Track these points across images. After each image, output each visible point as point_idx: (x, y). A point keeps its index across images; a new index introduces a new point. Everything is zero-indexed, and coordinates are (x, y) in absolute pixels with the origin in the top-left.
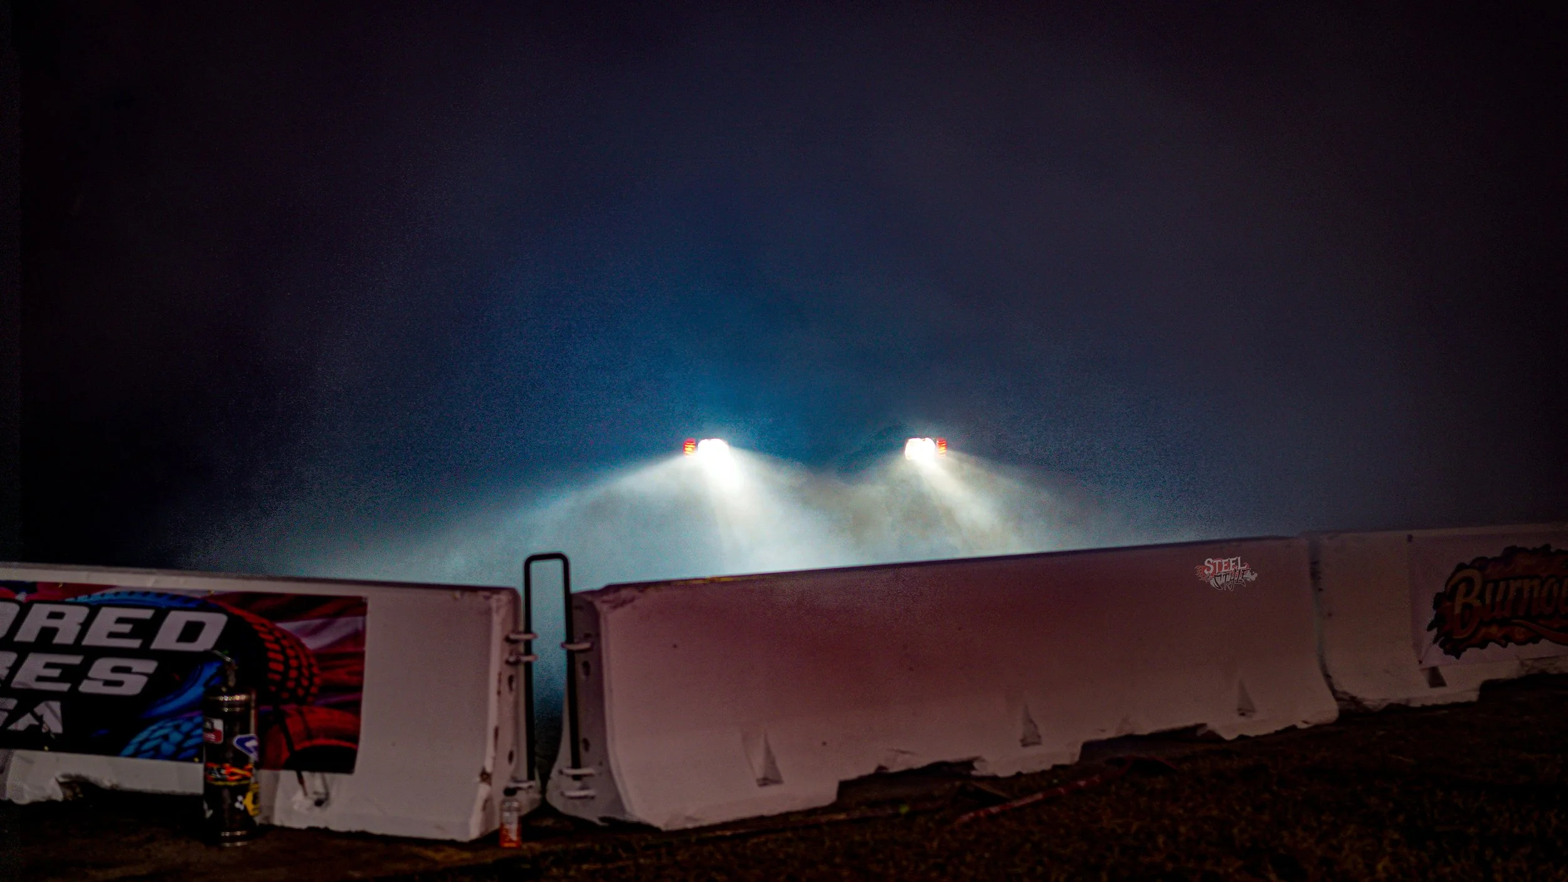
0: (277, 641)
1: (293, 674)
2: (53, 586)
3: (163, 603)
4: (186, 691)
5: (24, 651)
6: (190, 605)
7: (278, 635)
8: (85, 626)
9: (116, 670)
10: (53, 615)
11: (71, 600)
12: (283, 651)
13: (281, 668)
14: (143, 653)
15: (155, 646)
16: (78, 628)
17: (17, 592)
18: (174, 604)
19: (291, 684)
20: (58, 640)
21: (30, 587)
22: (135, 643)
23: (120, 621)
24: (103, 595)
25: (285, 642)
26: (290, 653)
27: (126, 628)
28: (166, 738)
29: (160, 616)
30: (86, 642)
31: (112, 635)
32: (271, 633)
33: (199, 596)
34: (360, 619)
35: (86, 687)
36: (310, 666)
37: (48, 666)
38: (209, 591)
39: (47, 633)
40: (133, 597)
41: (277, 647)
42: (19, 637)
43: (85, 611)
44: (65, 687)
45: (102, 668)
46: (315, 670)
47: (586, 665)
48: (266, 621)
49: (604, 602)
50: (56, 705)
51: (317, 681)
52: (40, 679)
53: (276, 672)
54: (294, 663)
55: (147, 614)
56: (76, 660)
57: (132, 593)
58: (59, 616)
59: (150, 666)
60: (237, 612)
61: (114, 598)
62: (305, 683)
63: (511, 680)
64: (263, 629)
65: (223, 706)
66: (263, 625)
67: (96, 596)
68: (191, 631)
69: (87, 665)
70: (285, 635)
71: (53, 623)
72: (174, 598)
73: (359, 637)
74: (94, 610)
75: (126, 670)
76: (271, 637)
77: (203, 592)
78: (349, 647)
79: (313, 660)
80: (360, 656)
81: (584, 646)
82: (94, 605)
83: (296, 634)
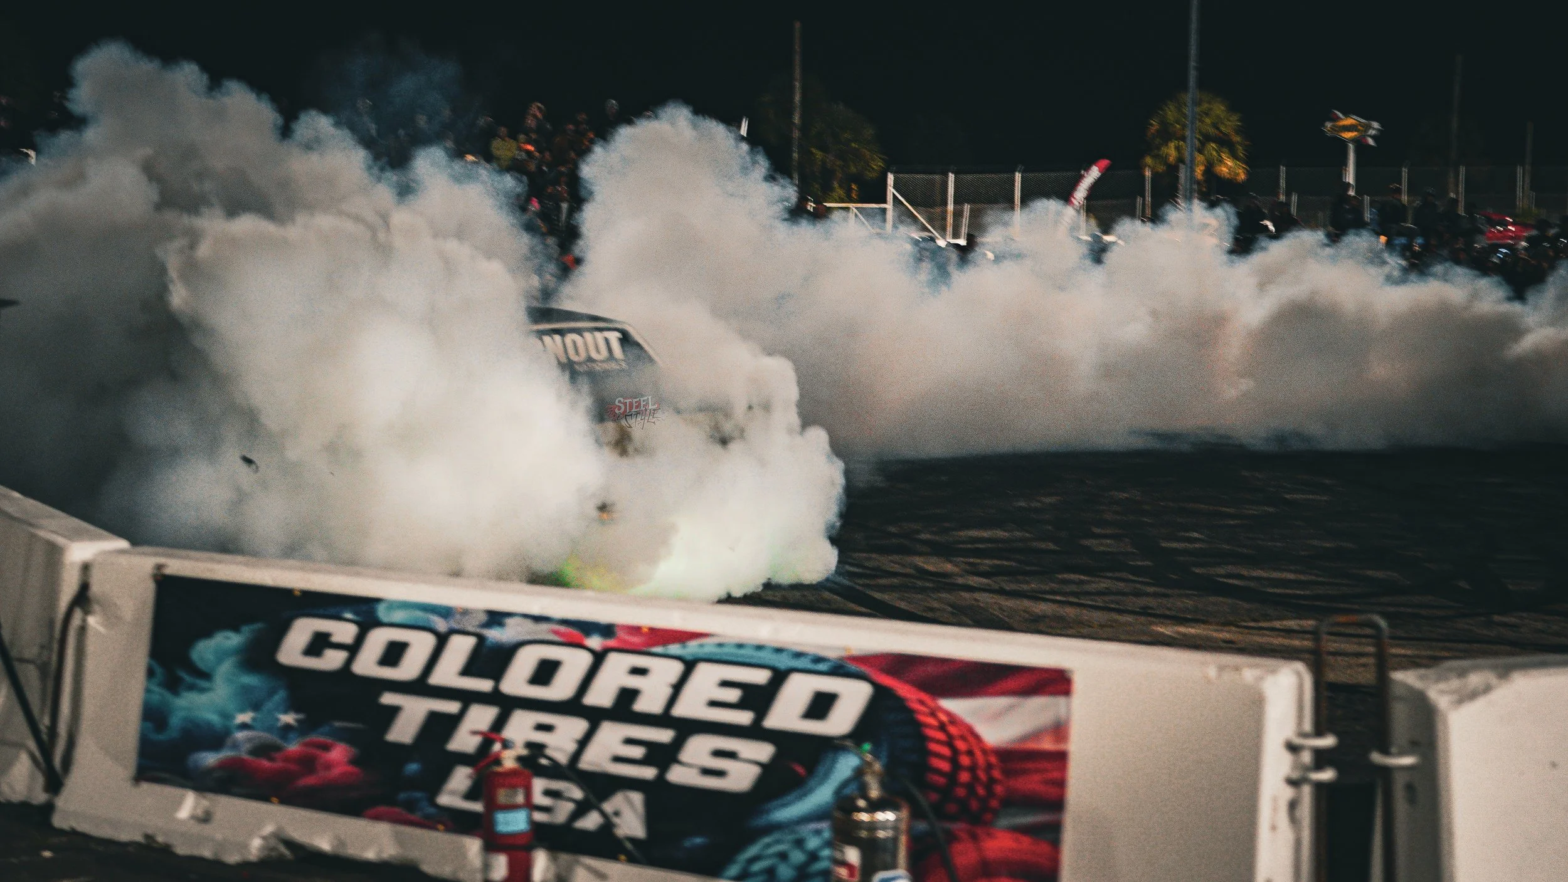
0: (941, 728)
1: (964, 777)
2: (635, 630)
3: (783, 662)
4: (811, 791)
5: (596, 717)
6: (822, 667)
7: (944, 718)
8: (678, 688)
9: (719, 753)
10: (635, 671)
11: (658, 649)
12: (950, 743)
13: (945, 766)
14: (755, 732)
15: (769, 723)
16: (667, 691)
17: (590, 634)
18: (798, 663)
19: (961, 792)
20: (641, 706)
21: (607, 630)
22: (744, 718)
23: (726, 684)
24: (701, 647)
25: (952, 730)
26: (961, 745)
27: (733, 695)
28: (783, 856)
29: (779, 677)
30: (679, 711)
31: (714, 704)
32: (933, 714)
33: (832, 654)
34: (1061, 700)
35: (677, 775)
36: (989, 767)
37: (629, 741)
38: (845, 649)
39: (628, 696)
40: (742, 652)
41: (941, 736)
42: (592, 699)
43: (677, 668)
44: (648, 773)
45: (698, 749)
46: (996, 774)
47: (1410, 788)
48: (926, 697)
49: (1442, 692)
50: (637, 798)
51: (998, 789)
52: (618, 759)
53: (938, 772)
54: (965, 760)
55: (760, 677)
56: (664, 736)
57: (740, 646)
58: (643, 672)
59: (764, 751)
60: (887, 681)
61: (718, 651)
62: (981, 791)
63: (1293, 805)
64: (922, 708)
65: (861, 828)
67: (692, 648)
68: (821, 705)
69: (677, 744)
70: (953, 719)
71: (634, 682)
72: (798, 655)
73: (1059, 730)
74: (690, 665)
75: (731, 755)
76: (932, 721)
77: (839, 648)
78: (1047, 745)
79: (993, 760)
80: (1061, 758)
81: (1407, 761)
82: (689, 658)
83: (969, 720)
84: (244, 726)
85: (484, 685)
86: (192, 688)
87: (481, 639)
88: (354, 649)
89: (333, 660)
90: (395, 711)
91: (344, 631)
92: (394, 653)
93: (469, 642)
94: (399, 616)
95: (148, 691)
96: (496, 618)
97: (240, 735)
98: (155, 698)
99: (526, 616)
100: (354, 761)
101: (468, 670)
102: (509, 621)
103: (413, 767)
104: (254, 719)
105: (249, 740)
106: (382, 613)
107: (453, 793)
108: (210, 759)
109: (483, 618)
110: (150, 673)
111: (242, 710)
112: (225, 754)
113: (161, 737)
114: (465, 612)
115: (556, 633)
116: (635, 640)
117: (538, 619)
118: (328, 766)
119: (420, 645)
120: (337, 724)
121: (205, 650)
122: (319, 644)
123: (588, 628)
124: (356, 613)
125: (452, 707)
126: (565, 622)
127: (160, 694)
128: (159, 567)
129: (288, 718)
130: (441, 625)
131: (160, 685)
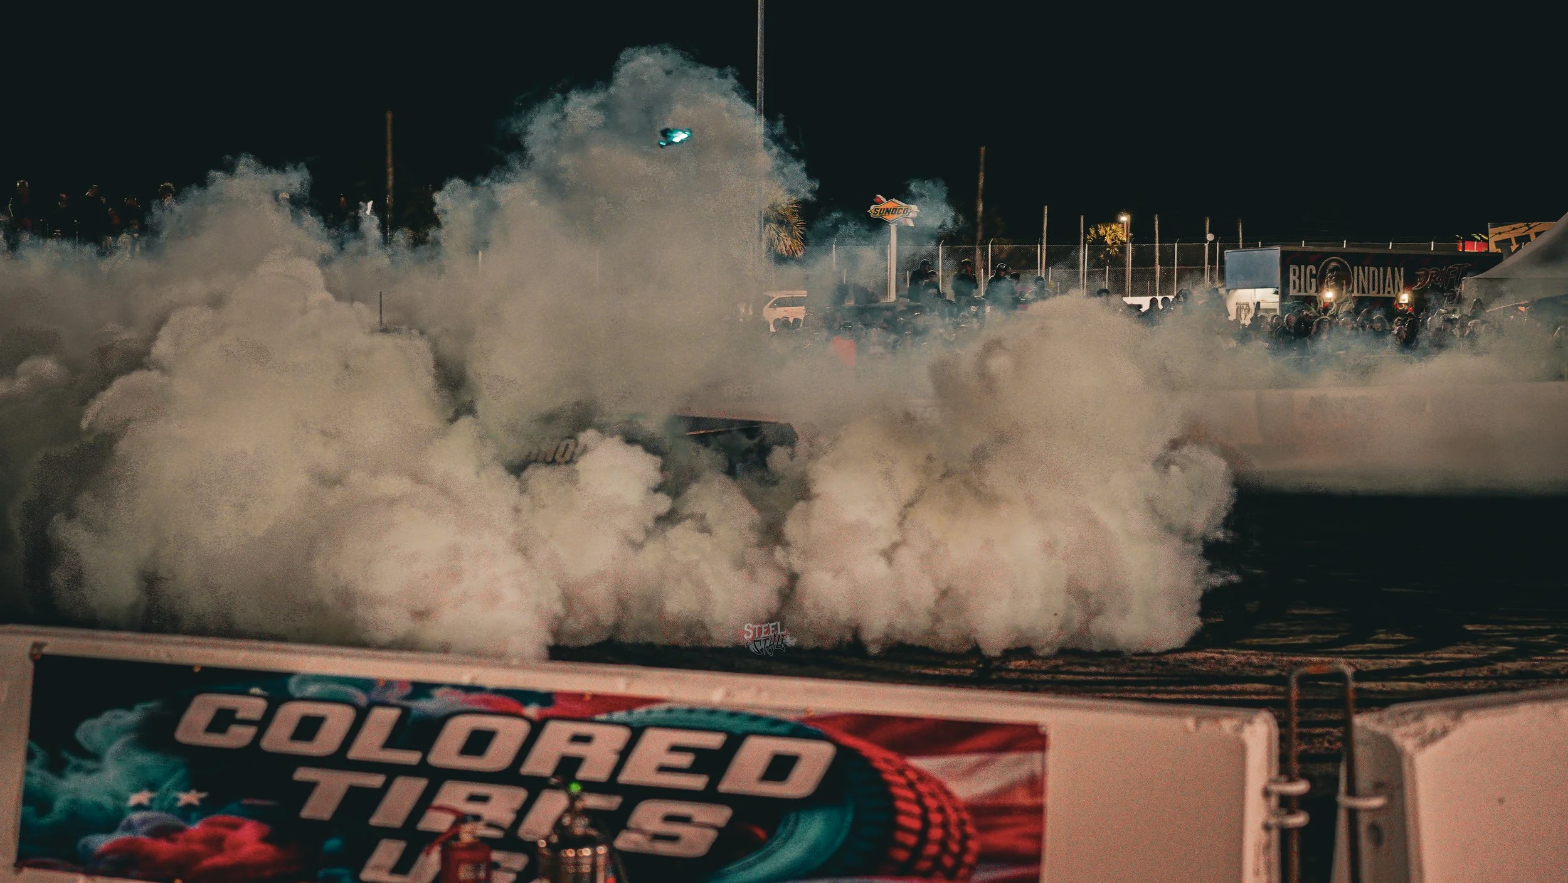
0: (911, 785)
1: (936, 833)
2: (577, 697)
3: (738, 726)
4: (774, 853)
5: (535, 786)
6: (781, 729)
7: (912, 776)
8: (625, 754)
9: (670, 818)
10: (577, 739)
11: (604, 717)
12: (919, 800)
13: (916, 824)
14: (709, 796)
15: (725, 786)
16: (613, 758)
17: (525, 703)
18: (754, 726)
19: (933, 849)
21: (545, 698)
22: (698, 782)
23: (675, 749)
24: (649, 712)
25: (922, 788)
26: (931, 803)
27: (685, 760)
29: (734, 742)
30: (625, 778)
31: (663, 769)
32: (901, 772)
33: (790, 717)
34: (1037, 756)
35: (627, 841)
36: (962, 823)
38: (805, 711)
39: (568, 767)
40: (694, 716)
41: (910, 794)
42: (530, 768)
43: (622, 734)
45: (649, 815)
46: (969, 829)
47: (1374, 828)
48: (890, 756)
49: (1406, 735)
51: (973, 845)
53: (909, 831)
54: (935, 818)
55: (714, 741)
56: (611, 803)
57: (691, 711)
58: (586, 739)
59: (720, 815)
60: (849, 741)
61: (668, 716)
62: (955, 847)
63: (1266, 850)
64: (890, 767)
66: (887, 761)
67: (639, 714)
69: (627, 809)
70: (922, 776)
71: (576, 750)
72: (755, 718)
73: (1035, 785)
74: (636, 733)
75: (685, 820)
76: (901, 780)
77: (798, 711)
78: (1022, 798)
79: (966, 816)
80: (1038, 811)
81: (1376, 802)
82: (635, 725)
83: (940, 777)
84: (139, 807)
85: (412, 757)
86: (78, 769)
87: (406, 711)
88: (263, 724)
89: (239, 736)
90: (311, 786)
91: (252, 706)
92: (308, 728)
93: (393, 714)
94: (312, 689)
95: (28, 774)
96: (422, 689)
97: (136, 817)
98: (36, 781)
99: (455, 687)
100: (265, 840)
101: (391, 743)
102: (437, 692)
103: (333, 844)
104: (151, 800)
105: (144, 822)
106: (293, 685)
107: (378, 868)
108: (101, 842)
109: (409, 690)
110: (30, 756)
111: (137, 790)
112: (118, 836)
113: (46, 820)
114: (389, 684)
115: (487, 702)
116: (578, 708)
117: (469, 689)
118: (237, 846)
119: (338, 718)
120: (245, 802)
121: (91, 731)
122: (223, 720)
123: (524, 696)
124: (263, 688)
125: (376, 781)
126: (498, 691)
127: (40, 777)
128: (37, 646)
129: (190, 798)
130: (362, 699)
131: (42, 767)
